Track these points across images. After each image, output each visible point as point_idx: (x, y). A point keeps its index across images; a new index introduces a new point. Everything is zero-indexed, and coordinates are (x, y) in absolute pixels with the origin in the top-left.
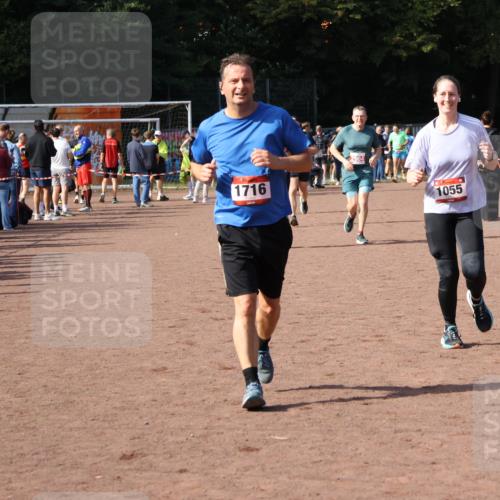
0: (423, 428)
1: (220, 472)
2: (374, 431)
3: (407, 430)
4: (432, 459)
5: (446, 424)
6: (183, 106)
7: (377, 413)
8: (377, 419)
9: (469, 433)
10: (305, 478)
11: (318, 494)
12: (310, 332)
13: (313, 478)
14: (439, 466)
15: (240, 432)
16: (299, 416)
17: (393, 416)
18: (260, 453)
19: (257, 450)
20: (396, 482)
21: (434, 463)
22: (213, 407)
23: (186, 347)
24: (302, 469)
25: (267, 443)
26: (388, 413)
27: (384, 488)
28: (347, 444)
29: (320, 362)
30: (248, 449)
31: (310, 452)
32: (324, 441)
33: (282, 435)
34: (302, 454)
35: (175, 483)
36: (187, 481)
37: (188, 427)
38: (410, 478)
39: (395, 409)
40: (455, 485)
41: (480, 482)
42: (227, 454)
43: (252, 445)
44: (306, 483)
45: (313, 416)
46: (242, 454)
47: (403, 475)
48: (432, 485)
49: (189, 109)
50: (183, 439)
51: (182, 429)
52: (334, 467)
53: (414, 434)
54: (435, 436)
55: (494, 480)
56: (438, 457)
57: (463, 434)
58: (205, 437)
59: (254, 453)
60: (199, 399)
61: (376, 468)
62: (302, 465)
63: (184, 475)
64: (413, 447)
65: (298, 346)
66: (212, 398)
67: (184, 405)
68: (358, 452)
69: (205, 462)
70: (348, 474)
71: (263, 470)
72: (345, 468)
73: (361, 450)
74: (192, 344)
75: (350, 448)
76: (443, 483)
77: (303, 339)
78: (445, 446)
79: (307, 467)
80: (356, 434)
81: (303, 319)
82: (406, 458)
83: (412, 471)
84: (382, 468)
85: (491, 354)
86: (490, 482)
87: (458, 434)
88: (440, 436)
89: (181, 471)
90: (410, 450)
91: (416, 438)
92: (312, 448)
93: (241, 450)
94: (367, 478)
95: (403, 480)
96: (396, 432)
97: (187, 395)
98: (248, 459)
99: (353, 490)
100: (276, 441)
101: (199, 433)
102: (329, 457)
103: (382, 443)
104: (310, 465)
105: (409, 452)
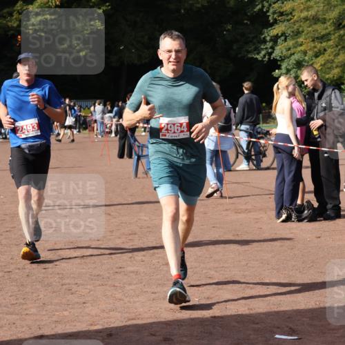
0: (79, 282)
2: (49, 285)
3: (69, 284)
4: (84, 301)
5: (92, 280)
7: (51, 274)
8: (51, 278)
9: (106, 285)
10: (7, 314)
11: (14, 324)
12: (12, 226)
13: (11, 314)
14: (87, 305)
16: (3, 276)
17: (61, 276)
20: (61, 315)
21: (84, 303)
24: (5, 308)
26: (58, 274)
27: (54, 319)
29: (17, 243)
31: (11, 298)
32: (19, 291)
34: (5, 299)
38: (70, 312)
39: (62, 272)
40: (96, 316)
41: (111, 313)
44: (7, 316)
45: (12, 276)
47: (66, 310)
48: (83, 316)
52: (25, 307)
53: (73, 286)
54: (86, 287)
55: (119, 312)
56: (87, 299)
57: (102, 285)
61: (49, 307)
62: (5, 306)
64: (72, 294)
65: (4, 234)
68: (40, 297)
70: (33, 311)
72: (31, 308)
73: (42, 296)
75: (35, 295)
76: (89, 314)
77: (8, 229)
78: (91, 293)
79: (8, 307)
80: (38, 287)
81: (7, 218)
82: (68, 300)
83: (72, 308)
84: (53, 307)
85: (119, 238)
86: (117, 313)
87: (100, 285)
88: (89, 287)
91: (74, 288)
92: (11, 296)
94: (44, 313)
95: (66, 313)
96: (62, 285)
99: (36, 320)
102: (22, 301)
103: (54, 292)
104: (10, 306)
105: (70, 297)
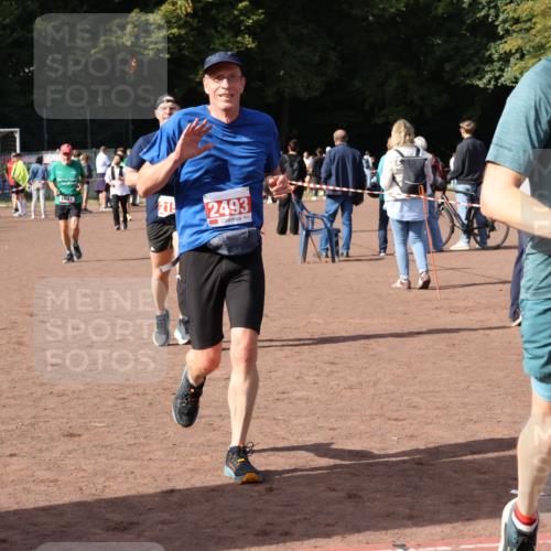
0: (224, 413)
1: (47, 456)
3: (210, 416)
6: (12, 133)
10: (122, 459)
11: (132, 473)
13: (128, 459)
15: (65, 420)
16: (116, 405)
18: (82, 438)
19: (79, 435)
20: (199, 460)
22: (40, 399)
23: (16, 347)
24: (118, 451)
25: (87, 429)
27: (189, 466)
28: (158, 429)
30: (72, 435)
32: (138, 426)
33: (101, 422)
34: (118, 438)
35: (6, 466)
36: (16, 464)
37: (18, 417)
38: (212, 457)
42: (52, 439)
43: (75, 432)
44: (124, 463)
45: (129, 405)
46: (66, 439)
47: (207, 454)
49: (17, 136)
50: (14, 427)
51: (13, 419)
52: (146, 449)
53: (215, 419)
58: (32, 425)
59: (77, 439)
60: (26, 392)
61: (182, 449)
62: (118, 448)
63: (14, 458)
64: (214, 430)
66: (40, 391)
67: (15, 398)
68: (168, 435)
69: (32, 448)
70: (159, 454)
71: (84, 452)
72: (156, 450)
74: (21, 344)
75: (160, 432)
79: (123, 449)
82: (209, 440)
83: (214, 451)
84: (188, 449)
89: (12, 455)
90: (212, 433)
91: (217, 422)
92: (127, 433)
93: (64, 436)
94: (175, 458)
95: (206, 458)
97: (18, 389)
98: (71, 444)
99: (162, 468)
100: (96, 427)
101: (27, 422)
102: (143, 440)
104: (126, 448)
105: (211, 435)
